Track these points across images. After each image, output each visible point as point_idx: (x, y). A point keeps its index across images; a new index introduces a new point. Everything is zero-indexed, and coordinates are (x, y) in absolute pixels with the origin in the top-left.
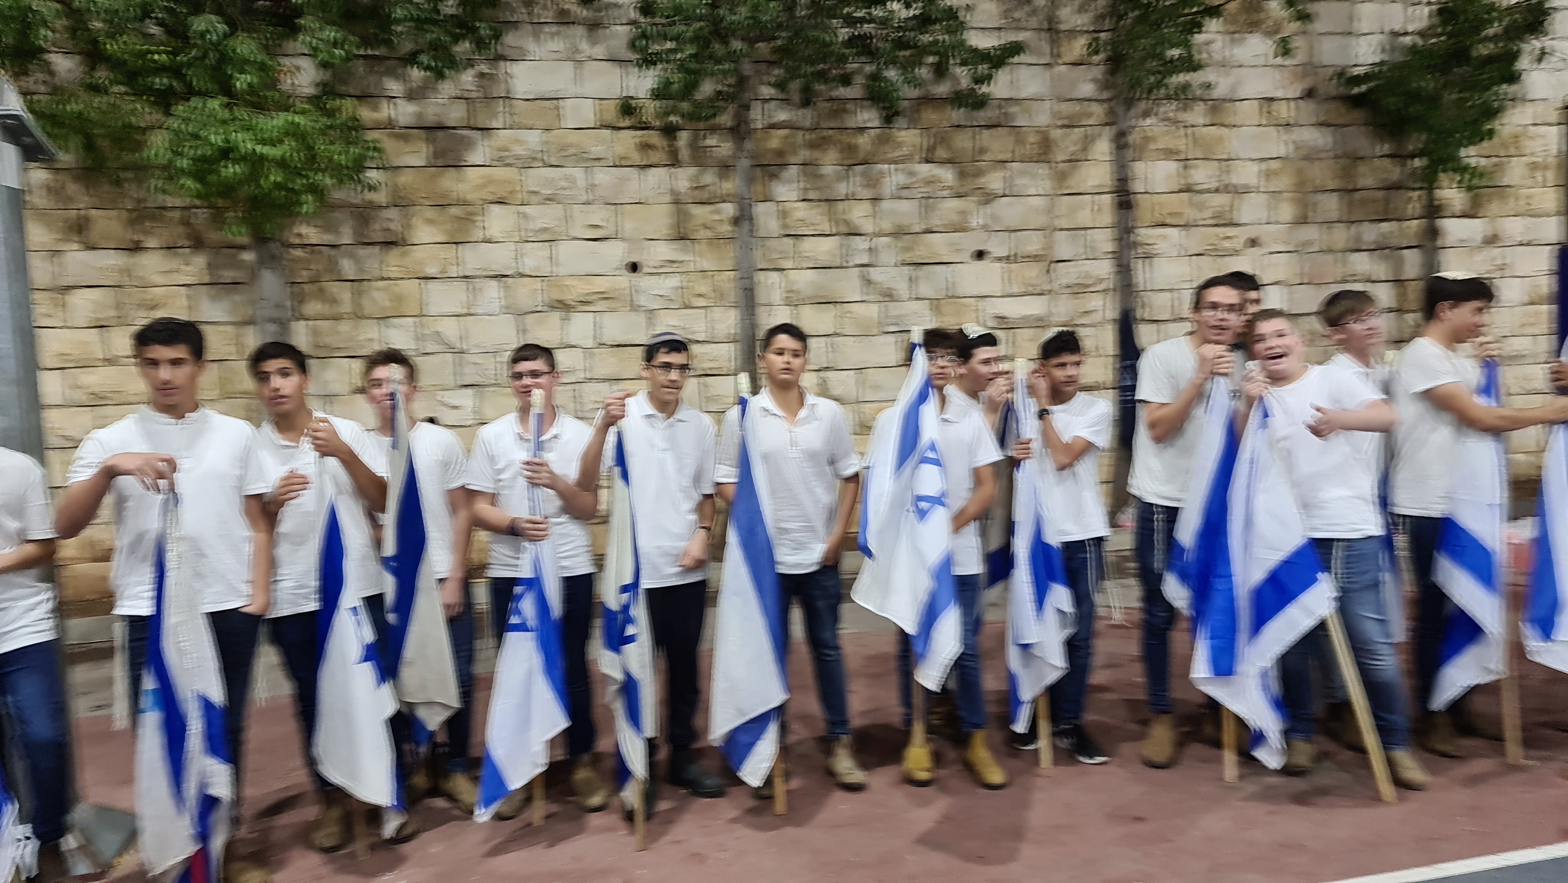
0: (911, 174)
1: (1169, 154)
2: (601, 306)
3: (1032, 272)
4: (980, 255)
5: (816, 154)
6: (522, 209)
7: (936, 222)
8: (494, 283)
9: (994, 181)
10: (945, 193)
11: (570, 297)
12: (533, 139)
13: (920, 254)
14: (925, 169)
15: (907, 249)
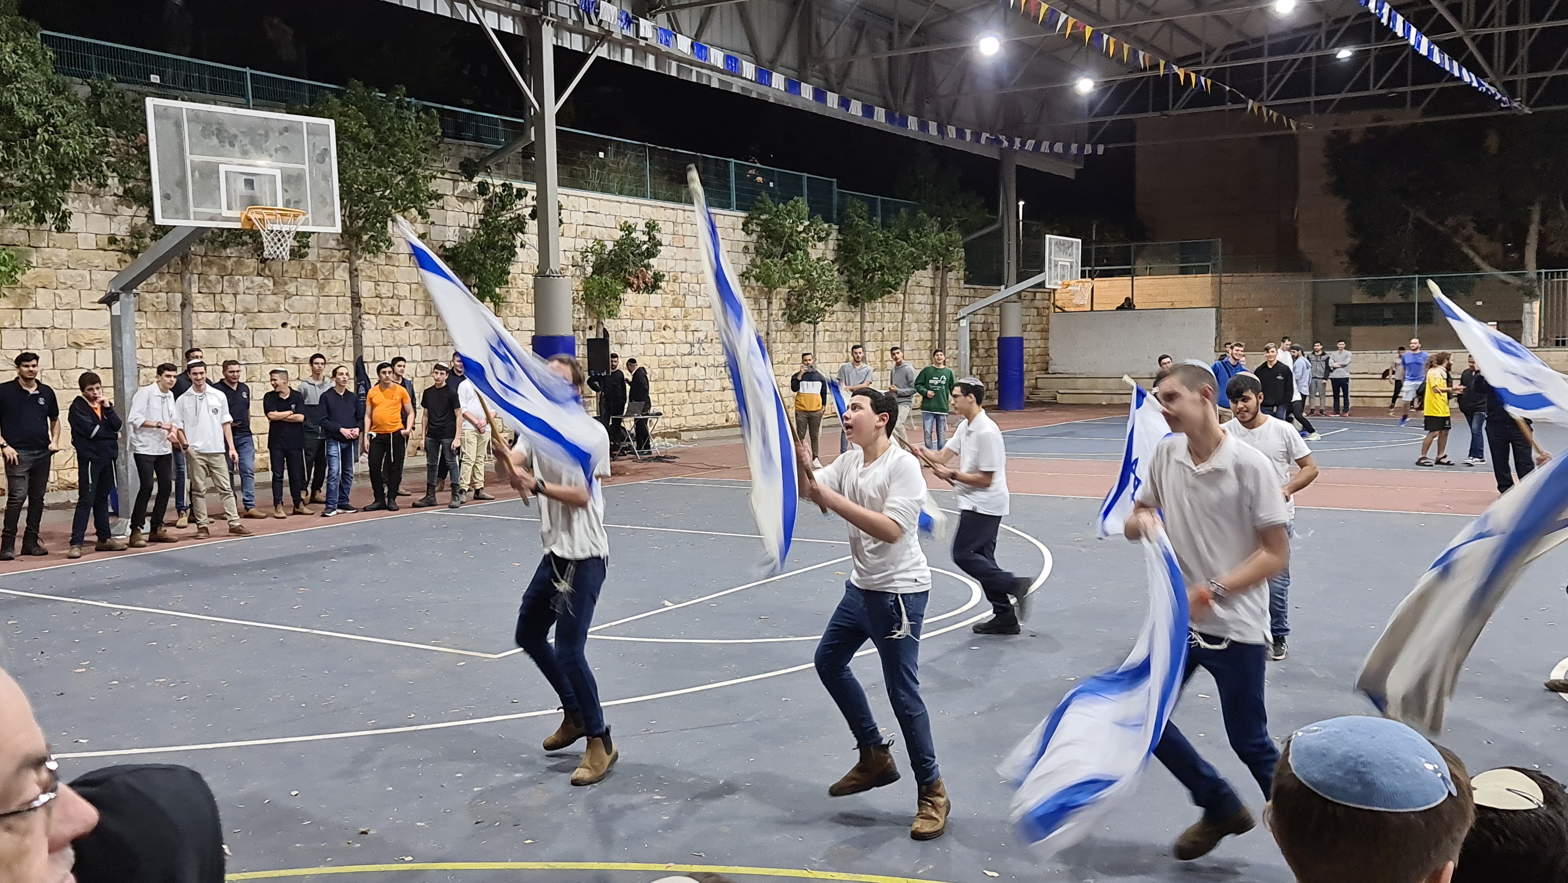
0: (252, 282)
1: (370, 277)
2: (97, 346)
3: (310, 334)
4: (284, 325)
5: (206, 269)
6: (56, 291)
7: (264, 308)
8: (40, 332)
9: (291, 288)
10: (269, 292)
11: (81, 341)
12: (64, 253)
13: (257, 323)
14: (258, 280)
15: (250, 321)
